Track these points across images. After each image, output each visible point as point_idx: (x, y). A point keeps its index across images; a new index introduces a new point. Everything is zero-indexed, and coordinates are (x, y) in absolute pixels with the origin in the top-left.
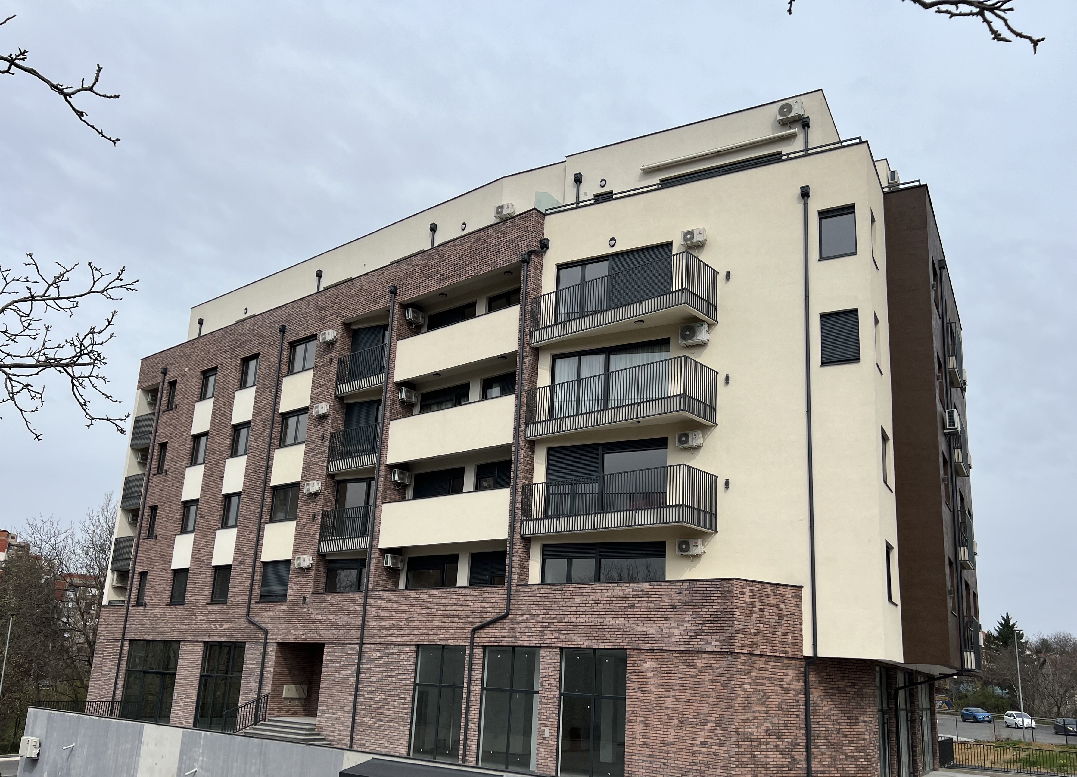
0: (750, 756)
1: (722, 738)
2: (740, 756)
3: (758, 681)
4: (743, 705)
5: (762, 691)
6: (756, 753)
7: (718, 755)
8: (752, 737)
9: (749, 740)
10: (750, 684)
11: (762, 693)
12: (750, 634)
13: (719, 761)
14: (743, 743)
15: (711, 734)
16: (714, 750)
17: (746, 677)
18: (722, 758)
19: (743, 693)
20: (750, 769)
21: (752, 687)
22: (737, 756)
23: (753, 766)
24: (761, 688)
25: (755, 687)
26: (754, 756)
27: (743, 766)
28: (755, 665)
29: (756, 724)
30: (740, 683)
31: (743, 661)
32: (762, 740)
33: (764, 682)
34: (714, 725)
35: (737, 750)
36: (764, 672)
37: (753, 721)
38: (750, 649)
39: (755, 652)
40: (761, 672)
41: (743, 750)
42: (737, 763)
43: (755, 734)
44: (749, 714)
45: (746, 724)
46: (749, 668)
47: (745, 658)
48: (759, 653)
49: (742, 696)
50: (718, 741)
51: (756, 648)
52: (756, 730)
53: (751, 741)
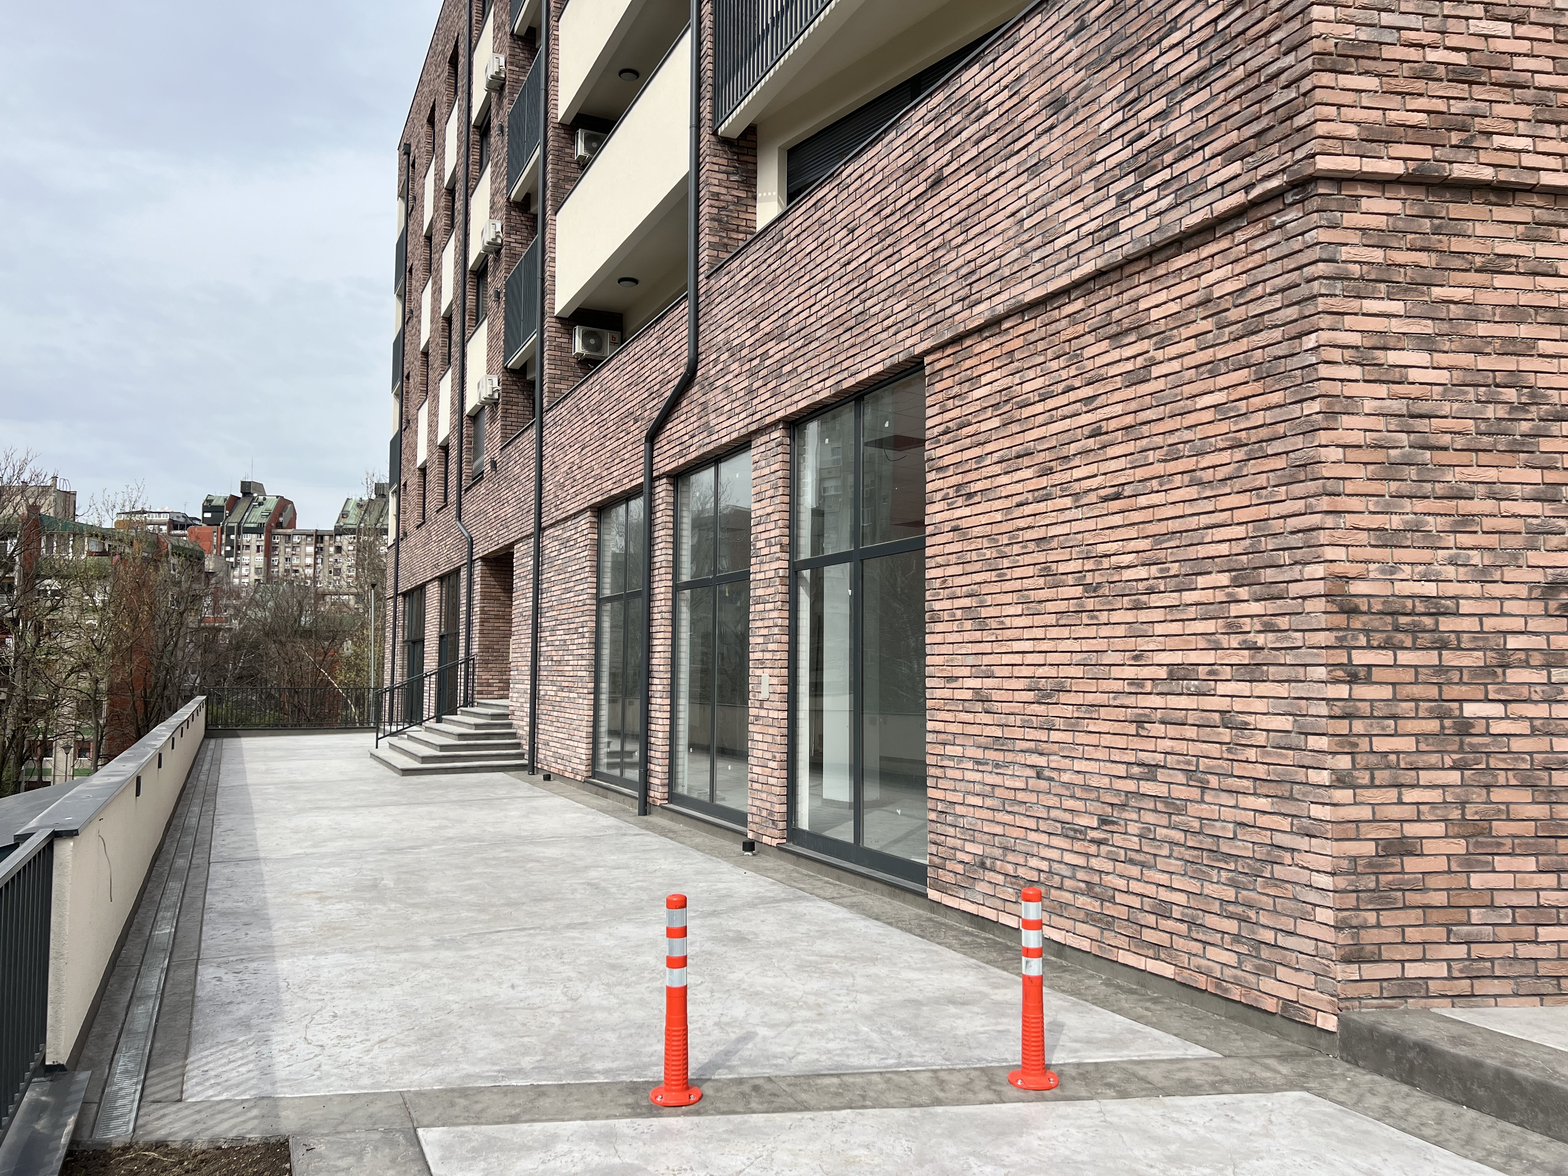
0: (1433, 726)
1: (1261, 640)
2: (1359, 726)
3: (1482, 329)
4: (1379, 455)
5: (1514, 379)
6: (1469, 710)
7: (1244, 727)
8: (1447, 624)
9: (1425, 639)
10: (1426, 343)
11: (1511, 395)
12: (1425, 73)
13: (1251, 754)
14: (1385, 657)
15: (1209, 626)
16: (1223, 704)
17: (1396, 307)
18: (1260, 738)
19: (1382, 390)
20: (1435, 796)
21: (1442, 359)
22: (1342, 726)
23: (1454, 777)
24: (1509, 363)
25: (1466, 360)
26: (1464, 727)
27: (1382, 776)
28: (1457, 244)
29: (1476, 558)
30: (1355, 339)
31: (1381, 222)
32: (1513, 642)
33: (1524, 331)
34: (1224, 579)
35: (1342, 691)
36: (1525, 282)
37: (1450, 540)
38: (1425, 152)
39: (1459, 171)
40: (1500, 281)
41: (1386, 692)
42: (1344, 762)
43: (1466, 607)
44: (1420, 506)
45: (1401, 554)
46: (1422, 258)
47: (1395, 207)
48: (1487, 174)
49: (1369, 406)
50: (1245, 657)
51: (1464, 146)
52: (1474, 589)
53: (1442, 646)
